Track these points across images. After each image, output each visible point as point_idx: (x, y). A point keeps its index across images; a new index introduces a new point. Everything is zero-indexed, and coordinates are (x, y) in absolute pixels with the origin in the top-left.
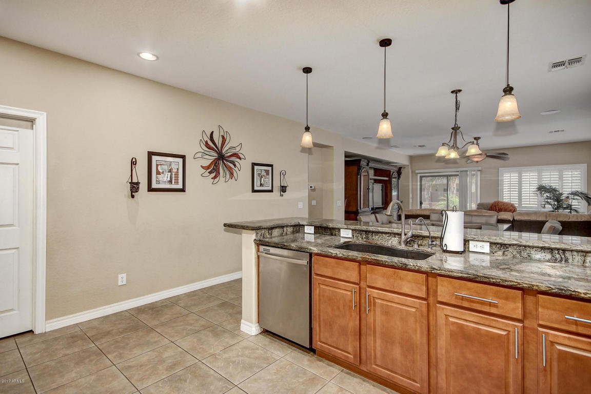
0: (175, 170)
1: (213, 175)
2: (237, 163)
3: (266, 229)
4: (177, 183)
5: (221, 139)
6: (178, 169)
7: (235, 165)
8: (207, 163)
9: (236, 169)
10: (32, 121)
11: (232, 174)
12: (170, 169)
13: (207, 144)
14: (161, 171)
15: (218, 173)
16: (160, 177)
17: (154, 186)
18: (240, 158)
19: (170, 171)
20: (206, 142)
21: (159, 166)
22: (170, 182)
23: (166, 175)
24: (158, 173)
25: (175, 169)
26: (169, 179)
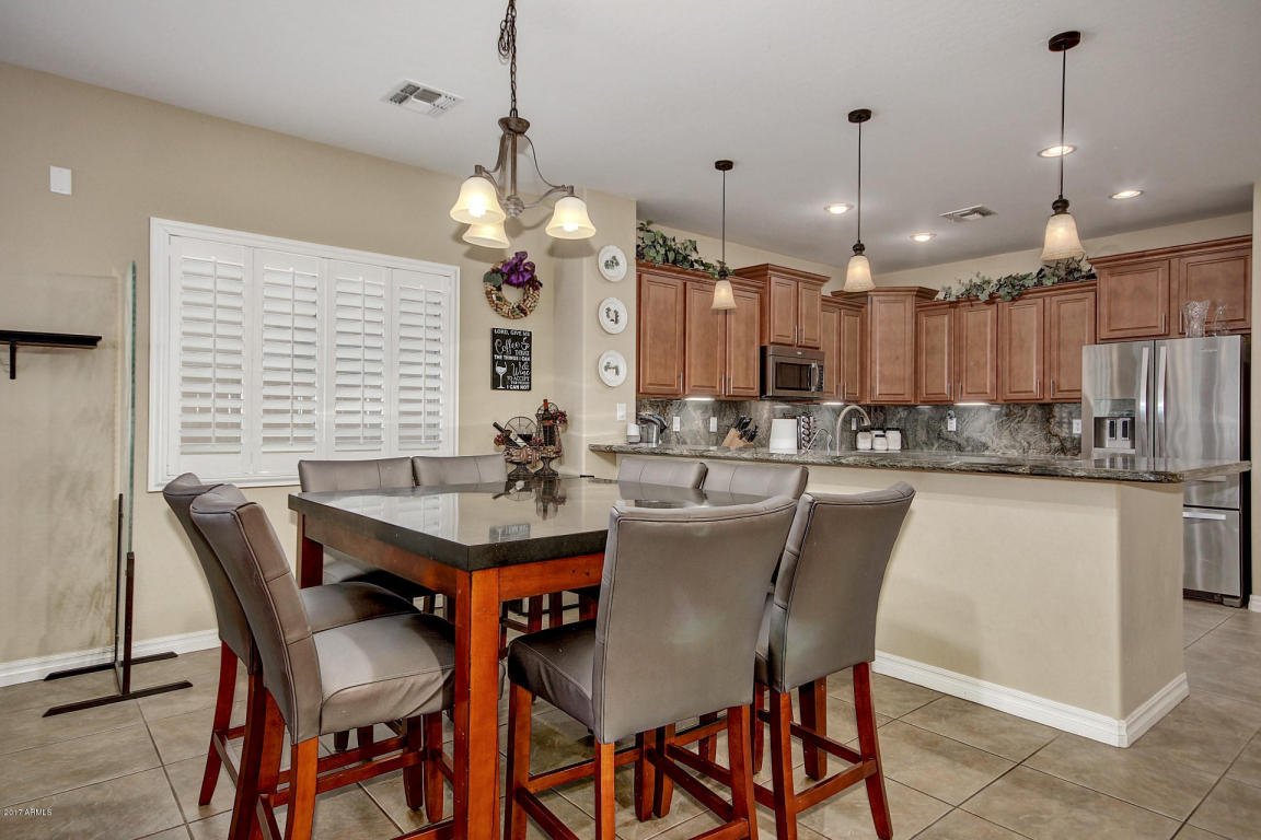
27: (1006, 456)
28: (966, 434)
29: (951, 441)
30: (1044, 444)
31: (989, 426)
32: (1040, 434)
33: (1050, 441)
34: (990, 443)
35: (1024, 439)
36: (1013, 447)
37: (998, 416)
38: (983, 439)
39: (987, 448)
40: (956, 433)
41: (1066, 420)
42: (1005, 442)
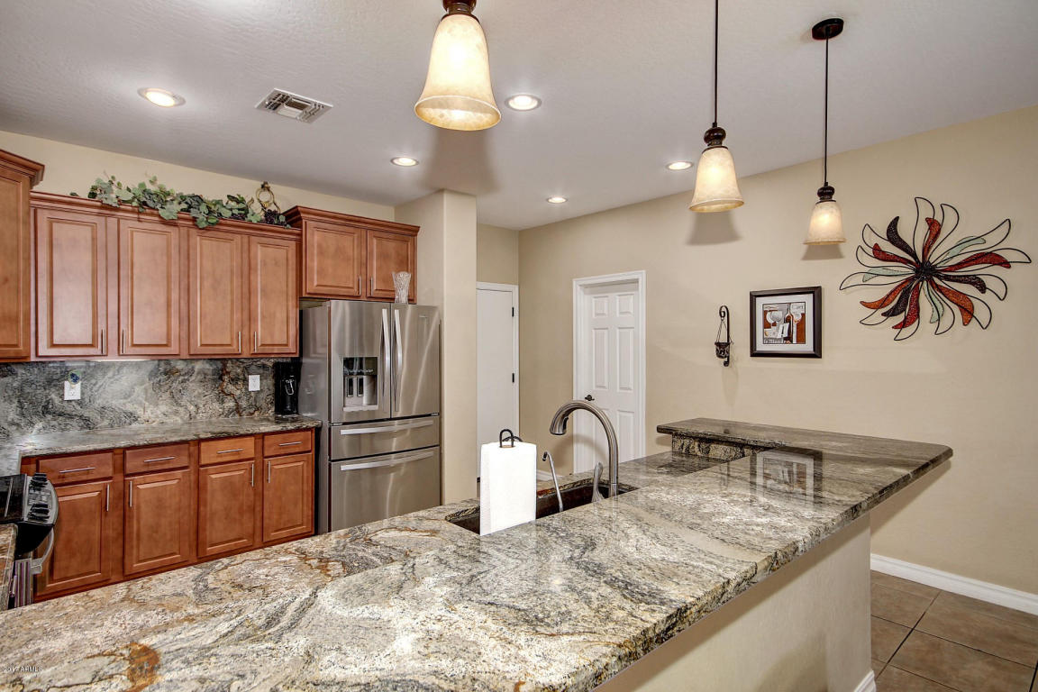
0: (797, 318)
1: (900, 318)
2: (989, 282)
3: (695, 438)
4: (801, 339)
5: (923, 229)
6: (803, 315)
7: (983, 288)
8: (878, 294)
9: (987, 296)
10: (636, 281)
11: (968, 313)
12: (789, 317)
13: (878, 253)
14: (771, 321)
15: (914, 316)
16: (770, 331)
17: (761, 347)
18: (1006, 264)
19: (788, 320)
20: (876, 249)
21: (769, 314)
22: (789, 339)
23: (781, 328)
24: (767, 325)
25: (798, 315)
26: (786, 335)
27: (167, 427)
28: (99, 402)
29: (71, 417)
30: (216, 406)
31: (138, 389)
32: (211, 395)
33: (223, 402)
34: (140, 412)
35: (191, 402)
36: (176, 413)
37: (152, 374)
38: (130, 408)
39: (136, 420)
40: (80, 403)
41: (241, 377)
42: (163, 408)
